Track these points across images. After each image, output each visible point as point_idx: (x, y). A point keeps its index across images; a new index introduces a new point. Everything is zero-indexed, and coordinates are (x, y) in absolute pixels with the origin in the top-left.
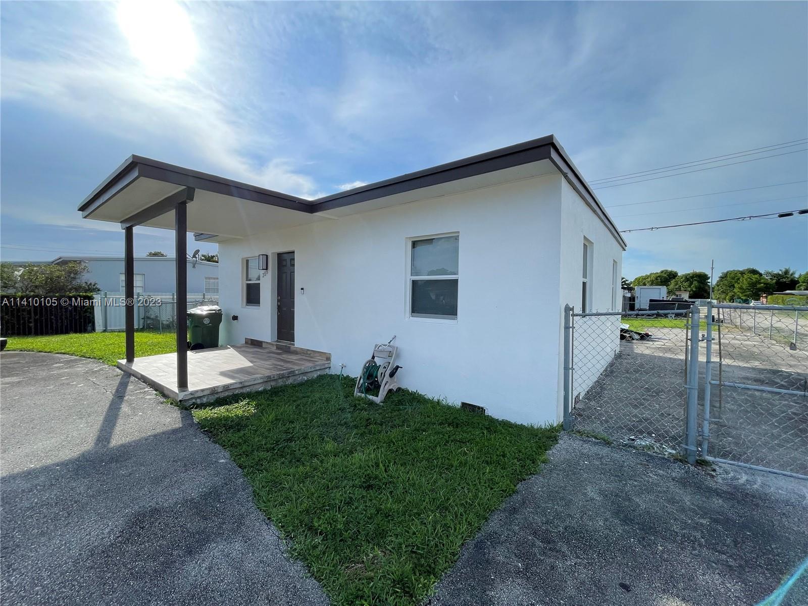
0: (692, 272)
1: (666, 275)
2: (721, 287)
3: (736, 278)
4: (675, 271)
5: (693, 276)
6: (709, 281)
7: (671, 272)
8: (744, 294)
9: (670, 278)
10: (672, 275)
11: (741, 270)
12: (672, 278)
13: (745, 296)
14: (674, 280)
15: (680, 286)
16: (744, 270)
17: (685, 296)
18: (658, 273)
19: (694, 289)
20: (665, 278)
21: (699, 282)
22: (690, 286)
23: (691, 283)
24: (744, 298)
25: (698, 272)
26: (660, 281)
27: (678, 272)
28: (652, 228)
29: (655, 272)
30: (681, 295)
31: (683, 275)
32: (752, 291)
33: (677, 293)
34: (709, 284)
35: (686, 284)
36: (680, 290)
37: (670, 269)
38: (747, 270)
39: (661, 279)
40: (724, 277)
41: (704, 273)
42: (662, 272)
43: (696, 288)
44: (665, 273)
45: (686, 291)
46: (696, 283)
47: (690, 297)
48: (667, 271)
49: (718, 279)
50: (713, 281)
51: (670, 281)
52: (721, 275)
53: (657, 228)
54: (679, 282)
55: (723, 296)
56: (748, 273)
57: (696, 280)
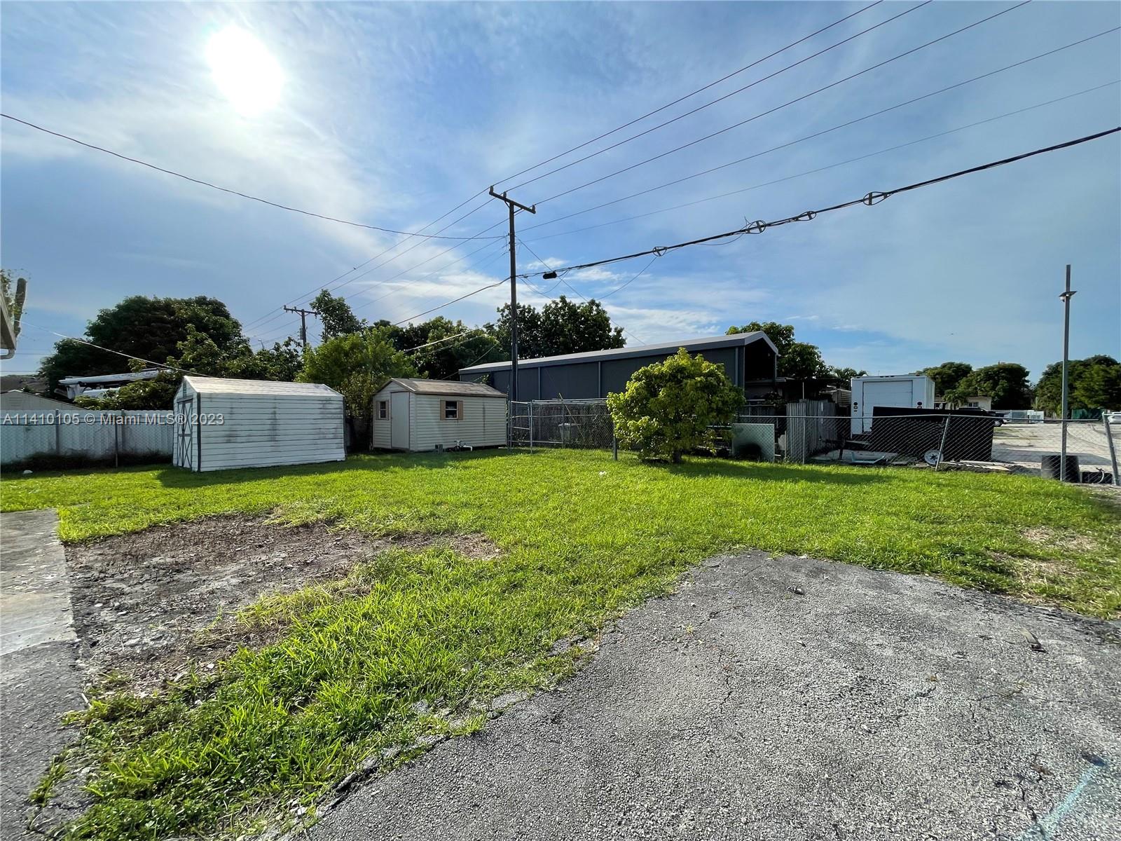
0: (997, 364)
1: (950, 372)
2: (1047, 389)
3: (1077, 372)
4: (967, 363)
5: (998, 371)
6: (1026, 379)
7: (961, 365)
8: (1094, 399)
9: (958, 376)
10: (963, 371)
11: (1082, 360)
12: (961, 375)
13: (1096, 402)
14: (964, 379)
15: (976, 388)
16: (1089, 360)
17: (986, 405)
18: (936, 368)
19: (1001, 394)
20: (949, 375)
21: (1008, 380)
22: (993, 388)
23: (995, 384)
24: (1092, 407)
25: (1007, 363)
26: (940, 380)
27: (971, 365)
28: (871, 198)
29: (932, 367)
30: (977, 403)
31: (981, 370)
32: (1111, 394)
33: (971, 400)
34: (1027, 384)
35: (987, 385)
36: (976, 395)
37: (957, 361)
38: (1094, 359)
39: (942, 378)
40: (1053, 372)
41: (1017, 365)
42: (944, 366)
43: (1004, 390)
44: (950, 368)
45: (986, 396)
46: (1003, 383)
47: (993, 407)
48: (952, 364)
49: (1042, 377)
50: (1034, 379)
51: (957, 381)
52: (1047, 369)
53: (885, 195)
54: (974, 382)
55: (1051, 405)
56: (1097, 363)
57: (1003, 378)
